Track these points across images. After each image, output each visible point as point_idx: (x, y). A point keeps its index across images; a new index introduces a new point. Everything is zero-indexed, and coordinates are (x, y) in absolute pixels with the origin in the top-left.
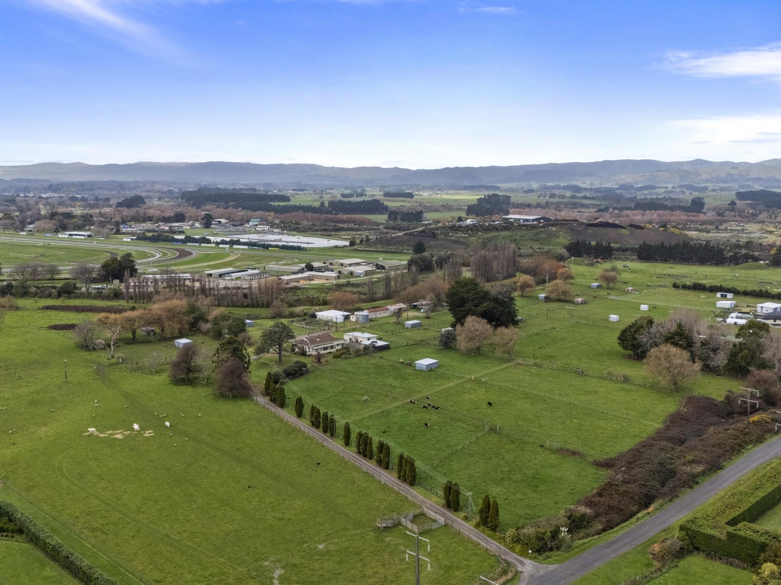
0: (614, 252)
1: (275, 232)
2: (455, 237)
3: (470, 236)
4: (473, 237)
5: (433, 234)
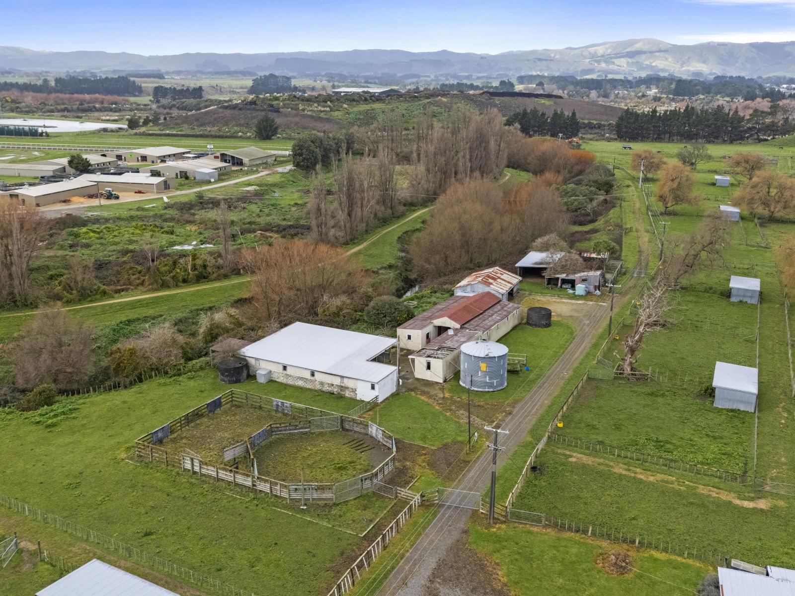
2: (310, 111)
3: (331, 110)
4: (337, 112)
5: (272, 106)
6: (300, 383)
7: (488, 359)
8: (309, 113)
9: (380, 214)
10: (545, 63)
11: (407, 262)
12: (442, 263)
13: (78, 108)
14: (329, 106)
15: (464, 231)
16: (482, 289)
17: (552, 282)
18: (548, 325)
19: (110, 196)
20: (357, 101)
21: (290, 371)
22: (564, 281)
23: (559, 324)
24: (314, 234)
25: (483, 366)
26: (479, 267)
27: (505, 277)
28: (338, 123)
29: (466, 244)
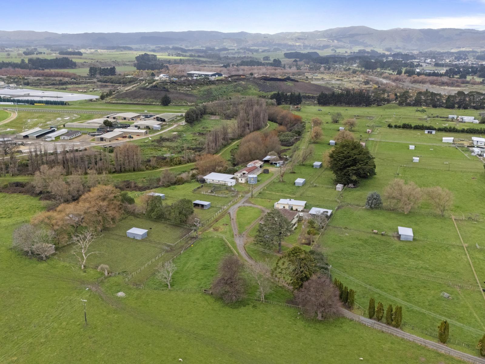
0: (303, 99)
1: (12, 87)
2: (182, 90)
3: (192, 90)
4: (194, 90)
5: (164, 88)
6: (216, 183)
7: (253, 178)
8: (182, 92)
9: (224, 144)
10: (301, 40)
11: (234, 159)
12: (244, 159)
13: (59, 83)
14: (191, 88)
15: (250, 150)
16: (253, 165)
17: (272, 164)
18: (268, 173)
19: (130, 137)
20: (203, 84)
21: (214, 181)
22: (274, 163)
23: (270, 173)
24: (207, 151)
25: (252, 179)
26: (254, 160)
27: (259, 162)
28: (196, 97)
29: (250, 154)
